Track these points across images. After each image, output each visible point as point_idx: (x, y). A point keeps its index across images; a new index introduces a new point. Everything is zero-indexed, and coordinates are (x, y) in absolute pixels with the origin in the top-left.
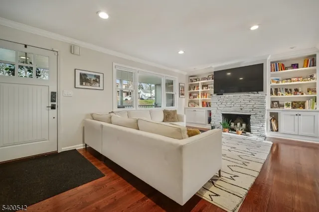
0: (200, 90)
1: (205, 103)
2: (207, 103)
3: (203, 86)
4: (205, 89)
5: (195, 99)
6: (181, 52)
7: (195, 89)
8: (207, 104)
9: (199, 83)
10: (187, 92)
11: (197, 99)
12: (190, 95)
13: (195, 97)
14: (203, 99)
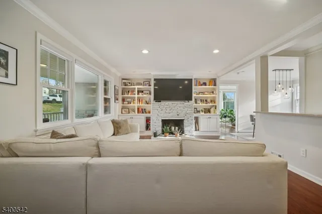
0: (136, 96)
1: (140, 110)
2: (142, 109)
3: (139, 92)
4: (141, 95)
5: (130, 105)
6: (145, 52)
7: (130, 94)
8: (141, 111)
9: (135, 88)
10: (120, 97)
11: (132, 104)
12: (123, 100)
13: (129, 103)
14: (138, 105)
